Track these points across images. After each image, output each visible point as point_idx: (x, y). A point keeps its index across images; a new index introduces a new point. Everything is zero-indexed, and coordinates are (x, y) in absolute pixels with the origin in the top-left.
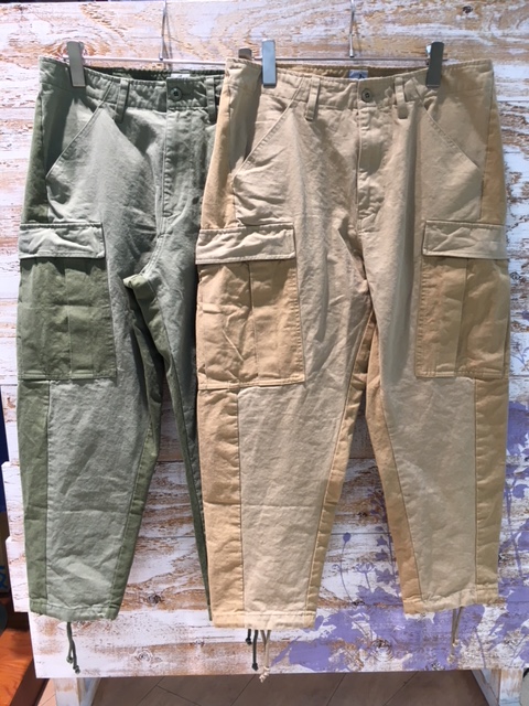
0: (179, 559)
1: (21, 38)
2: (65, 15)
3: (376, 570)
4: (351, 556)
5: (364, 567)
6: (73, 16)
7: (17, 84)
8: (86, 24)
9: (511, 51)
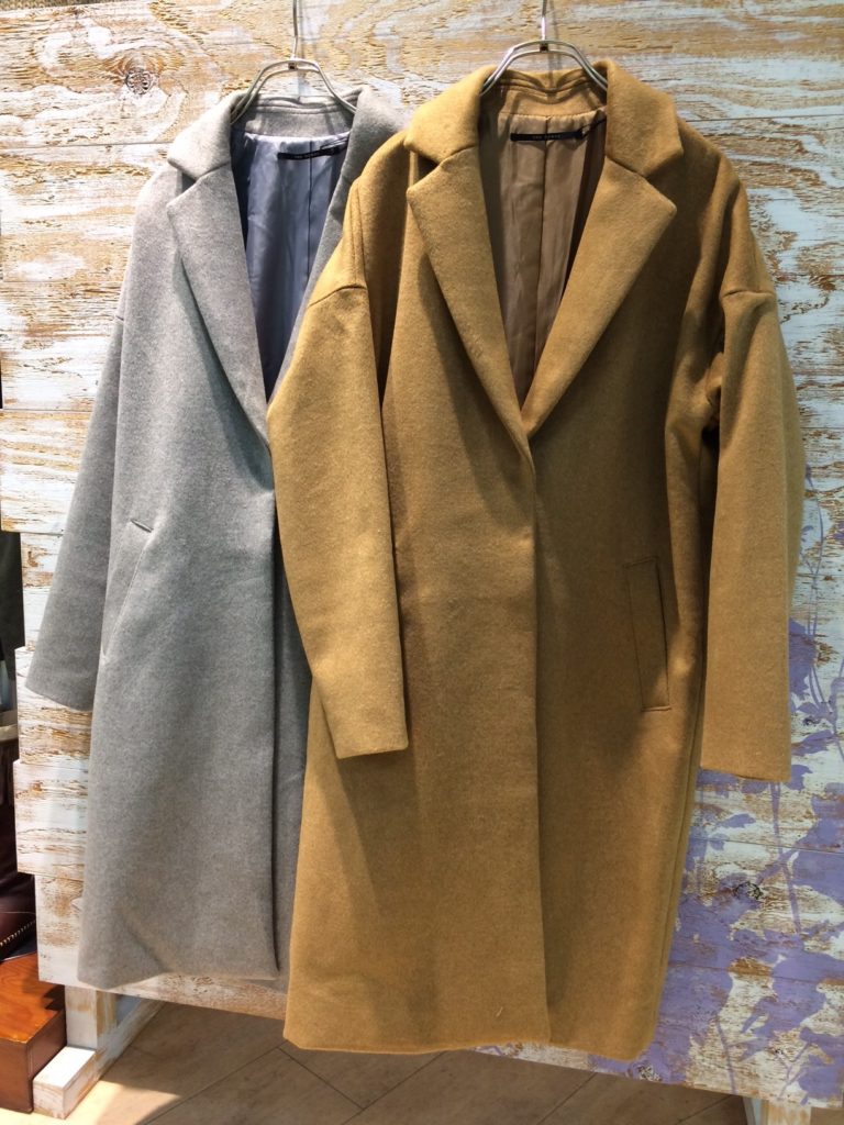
1: (75, 51)
2: (130, 18)
6: (140, 19)
7: (66, 113)
8: (154, 29)
9: (778, 37)
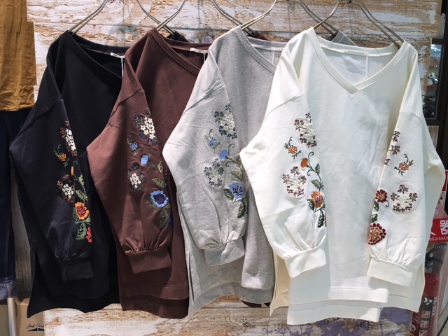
0: (160, 324)
3: (290, 332)
4: (274, 322)
5: (283, 330)
7: (71, 8)
9: (383, 4)
